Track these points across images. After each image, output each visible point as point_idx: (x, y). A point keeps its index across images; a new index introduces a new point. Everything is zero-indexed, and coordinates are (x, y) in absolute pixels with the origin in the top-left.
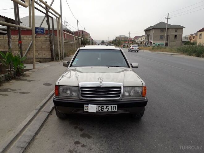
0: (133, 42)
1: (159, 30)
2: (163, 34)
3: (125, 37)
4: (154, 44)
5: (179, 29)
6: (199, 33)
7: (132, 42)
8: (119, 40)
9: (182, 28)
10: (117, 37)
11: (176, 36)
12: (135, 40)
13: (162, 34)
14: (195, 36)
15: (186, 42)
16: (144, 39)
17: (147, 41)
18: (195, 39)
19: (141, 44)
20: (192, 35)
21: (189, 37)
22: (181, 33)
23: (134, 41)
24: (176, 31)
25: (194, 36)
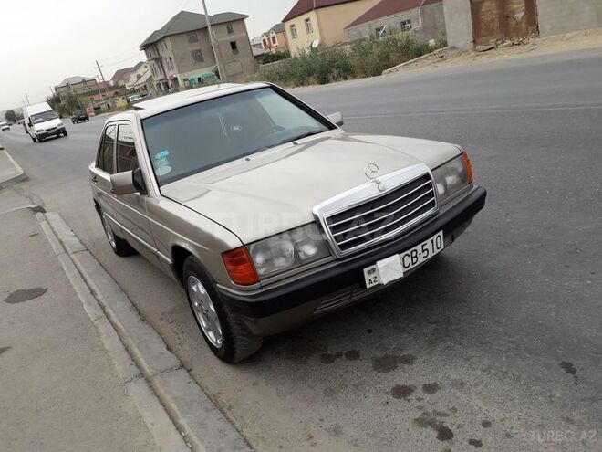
0: (118, 91)
1: (185, 37)
2: (198, 48)
3: (84, 82)
4: (185, 80)
5: (234, 22)
6: (287, 25)
7: (113, 92)
8: (71, 97)
9: (241, 19)
10: (56, 88)
11: (233, 45)
12: (121, 83)
13: (196, 47)
14: (274, 34)
15: (263, 55)
16: (149, 74)
17: (161, 76)
18: (277, 44)
19: (146, 89)
20: (267, 34)
21: (262, 42)
22: (244, 35)
23: (116, 87)
24: (230, 31)
25: (271, 35)
